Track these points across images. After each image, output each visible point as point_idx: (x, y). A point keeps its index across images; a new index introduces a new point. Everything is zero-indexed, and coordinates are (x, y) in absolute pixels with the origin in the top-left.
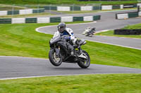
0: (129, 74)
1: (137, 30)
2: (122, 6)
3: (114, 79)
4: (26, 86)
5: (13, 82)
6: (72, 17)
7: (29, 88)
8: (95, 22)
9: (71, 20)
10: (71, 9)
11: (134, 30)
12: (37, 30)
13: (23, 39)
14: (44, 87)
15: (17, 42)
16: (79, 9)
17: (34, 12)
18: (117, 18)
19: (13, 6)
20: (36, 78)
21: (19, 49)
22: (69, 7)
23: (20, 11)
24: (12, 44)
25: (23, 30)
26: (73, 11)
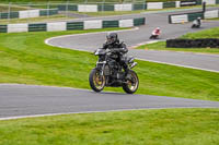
0: (190, 109)
1: (202, 40)
2: (178, 3)
3: (167, 117)
4: (30, 130)
5: (11, 124)
6: (100, 21)
7: (35, 133)
8: (137, 28)
9: (100, 26)
10: (99, 9)
11: (197, 40)
12: (46, 42)
13: (26, 57)
14: (58, 131)
15: (16, 61)
16: (112, 8)
17: (42, 14)
18: (170, 22)
19: (10, 5)
20: (46, 118)
21: (20, 73)
22: (96, 6)
23: (21, 12)
24: (8, 65)
25: (25, 43)
26: (103, 12)
